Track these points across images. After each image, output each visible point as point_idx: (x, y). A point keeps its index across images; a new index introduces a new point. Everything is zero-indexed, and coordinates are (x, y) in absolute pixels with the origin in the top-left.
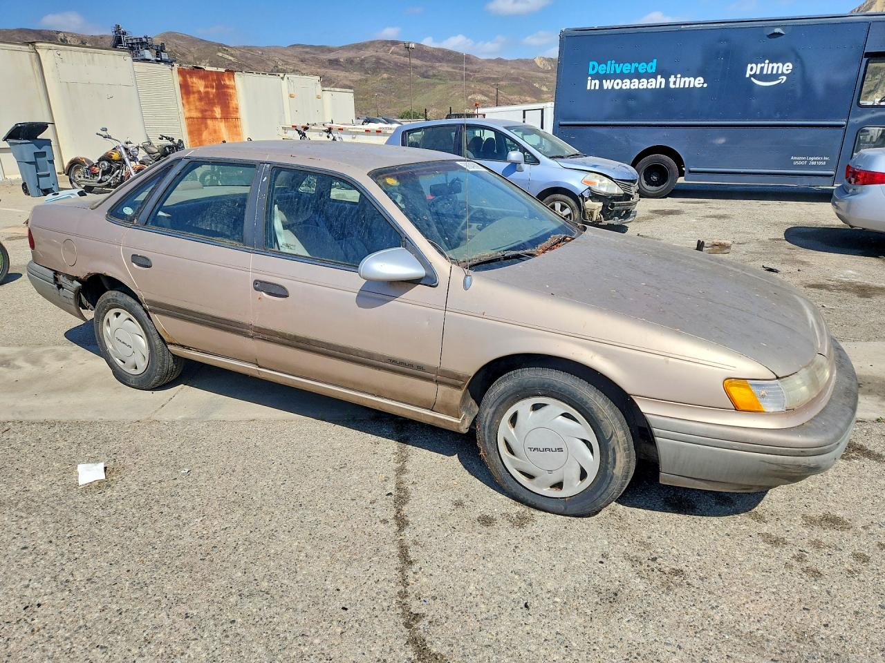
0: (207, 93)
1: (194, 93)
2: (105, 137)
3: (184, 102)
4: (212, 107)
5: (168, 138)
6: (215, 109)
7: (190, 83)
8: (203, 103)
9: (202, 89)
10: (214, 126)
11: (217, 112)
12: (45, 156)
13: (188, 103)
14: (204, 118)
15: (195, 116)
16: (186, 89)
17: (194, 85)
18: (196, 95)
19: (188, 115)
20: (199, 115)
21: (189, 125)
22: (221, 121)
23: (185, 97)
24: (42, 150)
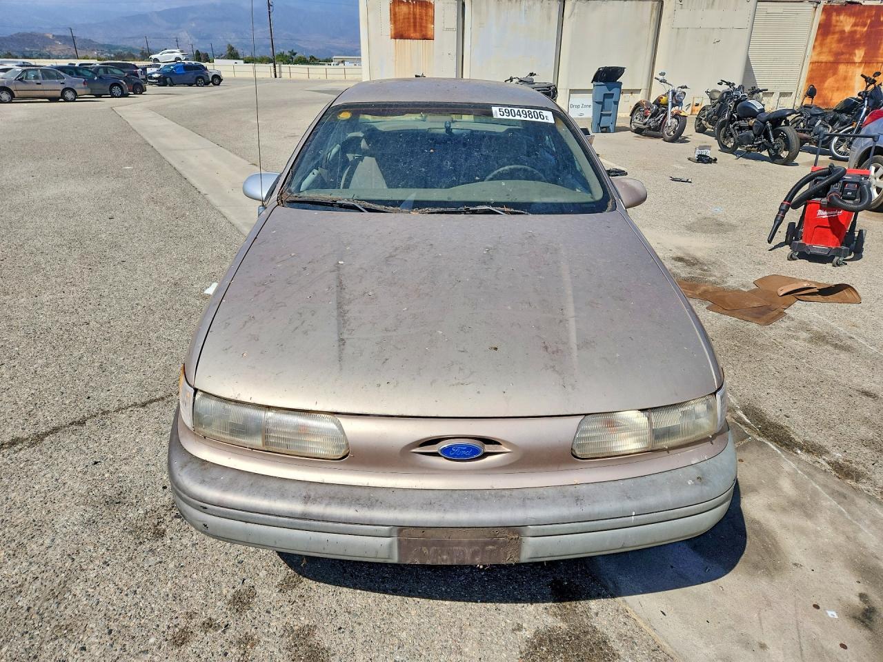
0: (853, 33)
1: (834, 33)
2: (661, 81)
3: (817, 44)
4: (854, 49)
5: (728, 84)
6: (857, 51)
7: (834, 22)
8: (842, 45)
9: (847, 28)
10: (847, 72)
11: (858, 56)
12: (612, 97)
13: (822, 45)
14: (836, 63)
15: (824, 60)
16: (825, 29)
17: (838, 24)
18: (836, 36)
19: (815, 58)
20: (831, 59)
21: (812, 70)
22: (859, 67)
23: (820, 38)
24: (611, 92)
